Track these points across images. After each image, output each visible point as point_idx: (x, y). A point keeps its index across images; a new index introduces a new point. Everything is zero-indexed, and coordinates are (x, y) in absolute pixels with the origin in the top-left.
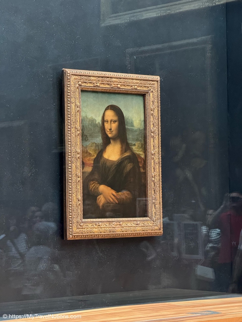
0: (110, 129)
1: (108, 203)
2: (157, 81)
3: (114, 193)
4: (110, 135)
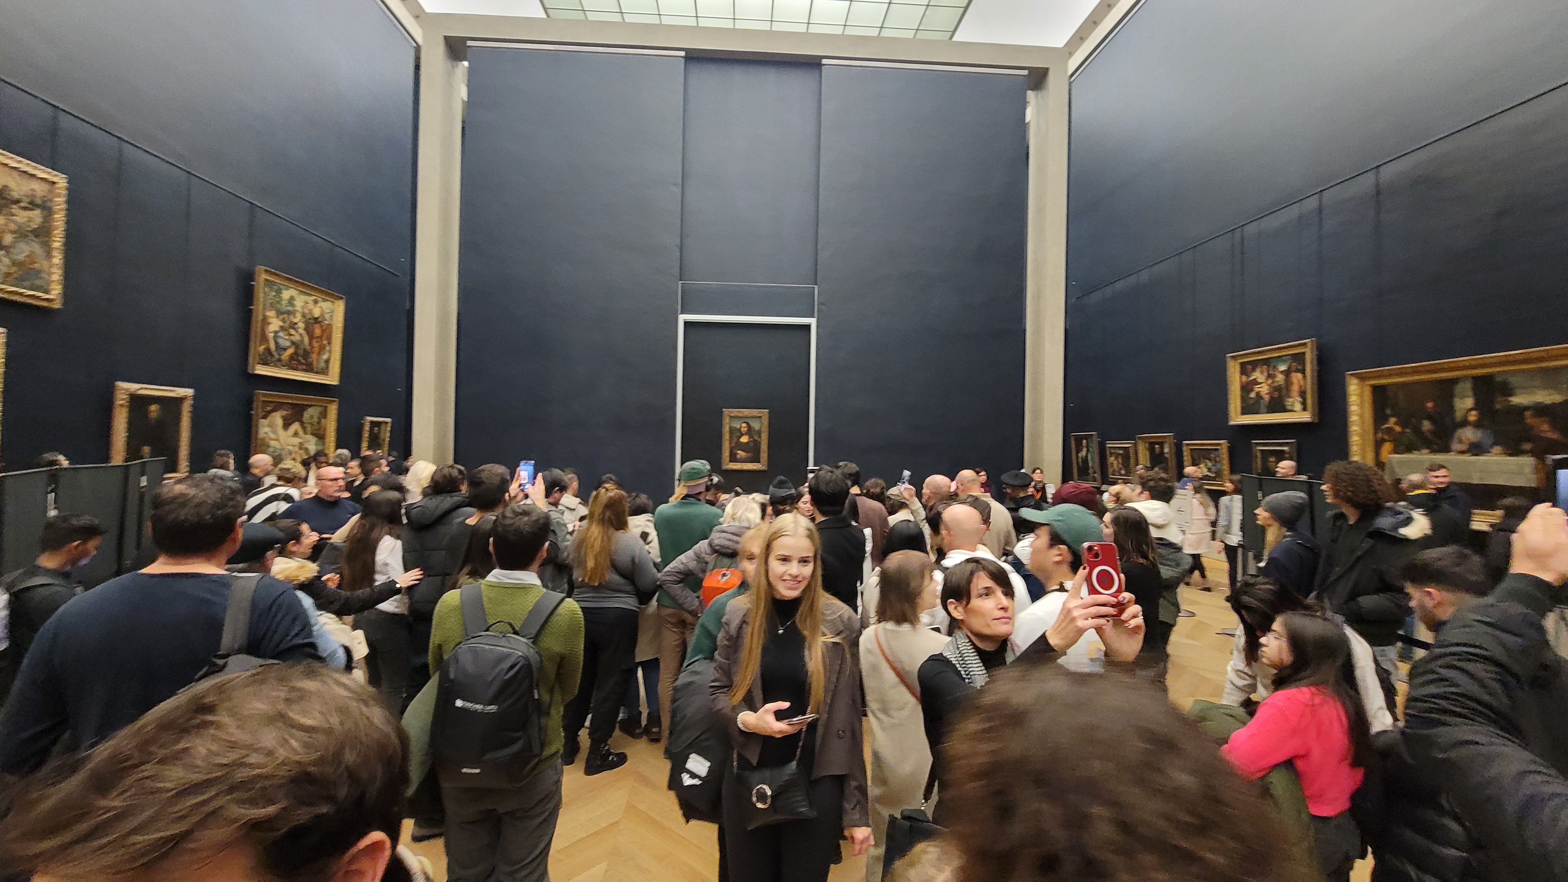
1: (741, 458)
3: (745, 454)
4: (743, 433)
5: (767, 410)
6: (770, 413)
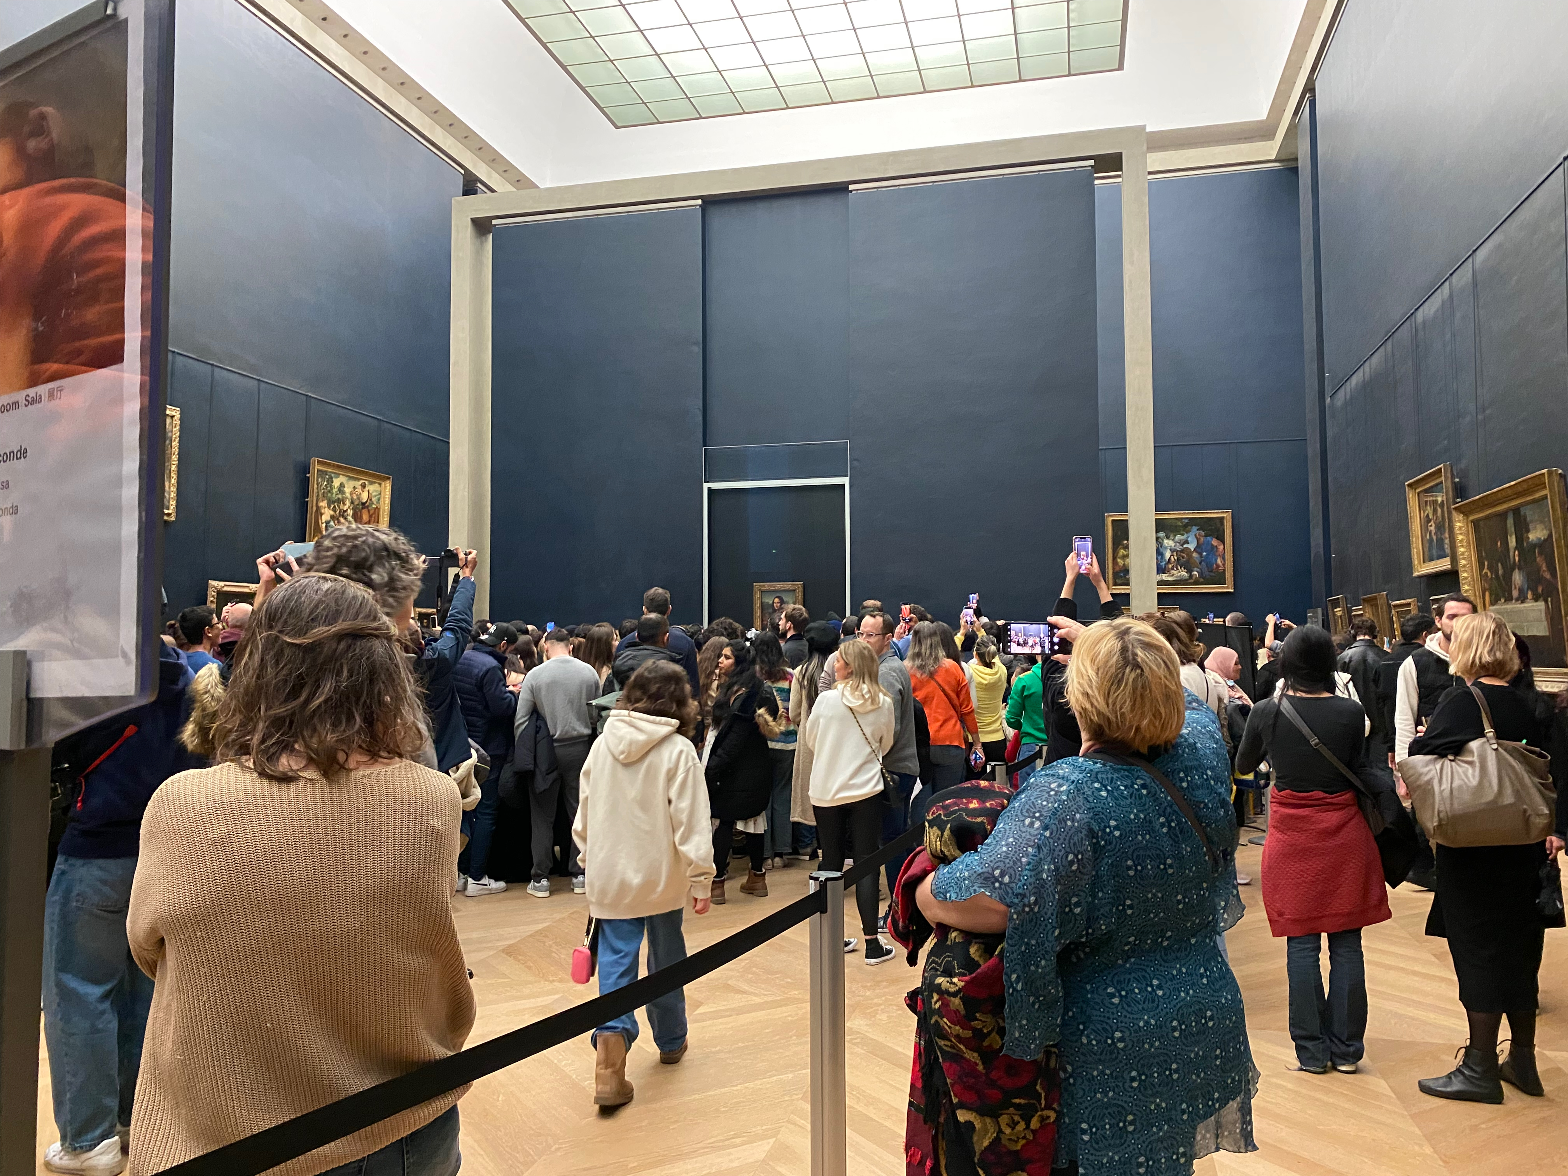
2: (800, 584)
4: (776, 608)
6: (804, 586)
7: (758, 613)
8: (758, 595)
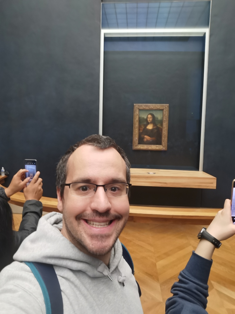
0: (150, 120)
1: (147, 141)
2: (167, 106)
3: (150, 138)
4: (149, 122)
5: (168, 105)
6: (170, 107)
7: (136, 125)
8: (137, 112)
